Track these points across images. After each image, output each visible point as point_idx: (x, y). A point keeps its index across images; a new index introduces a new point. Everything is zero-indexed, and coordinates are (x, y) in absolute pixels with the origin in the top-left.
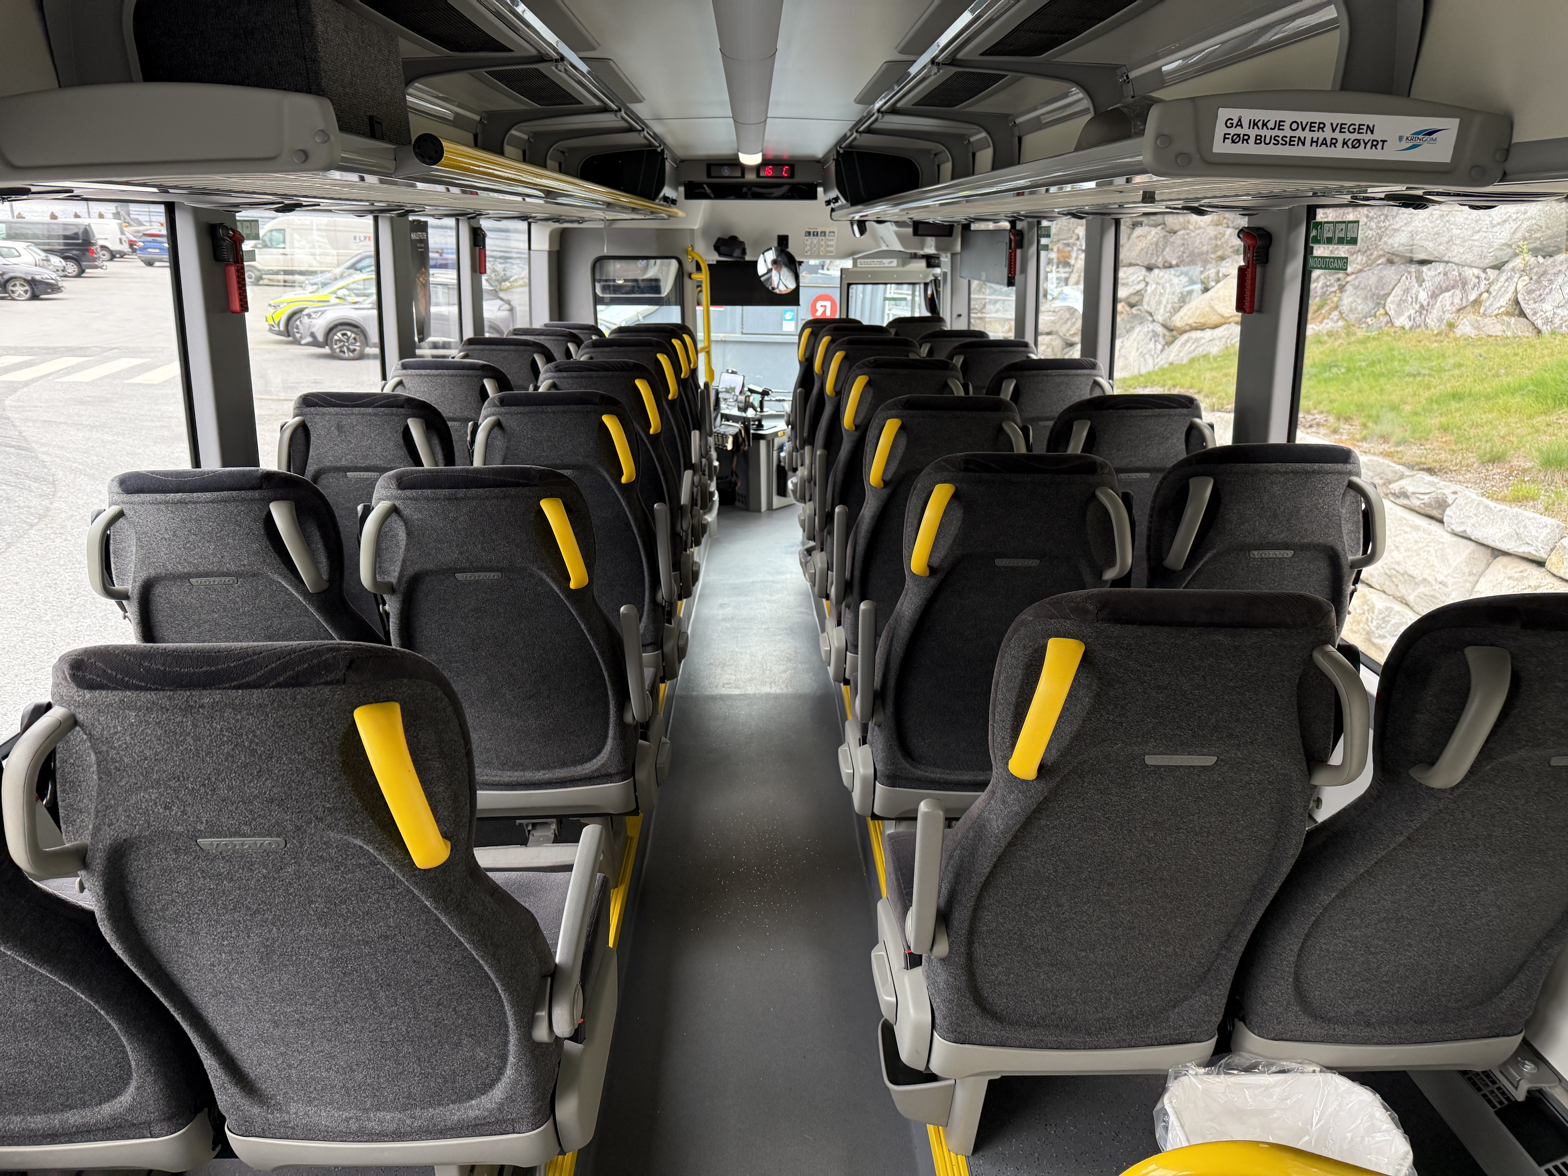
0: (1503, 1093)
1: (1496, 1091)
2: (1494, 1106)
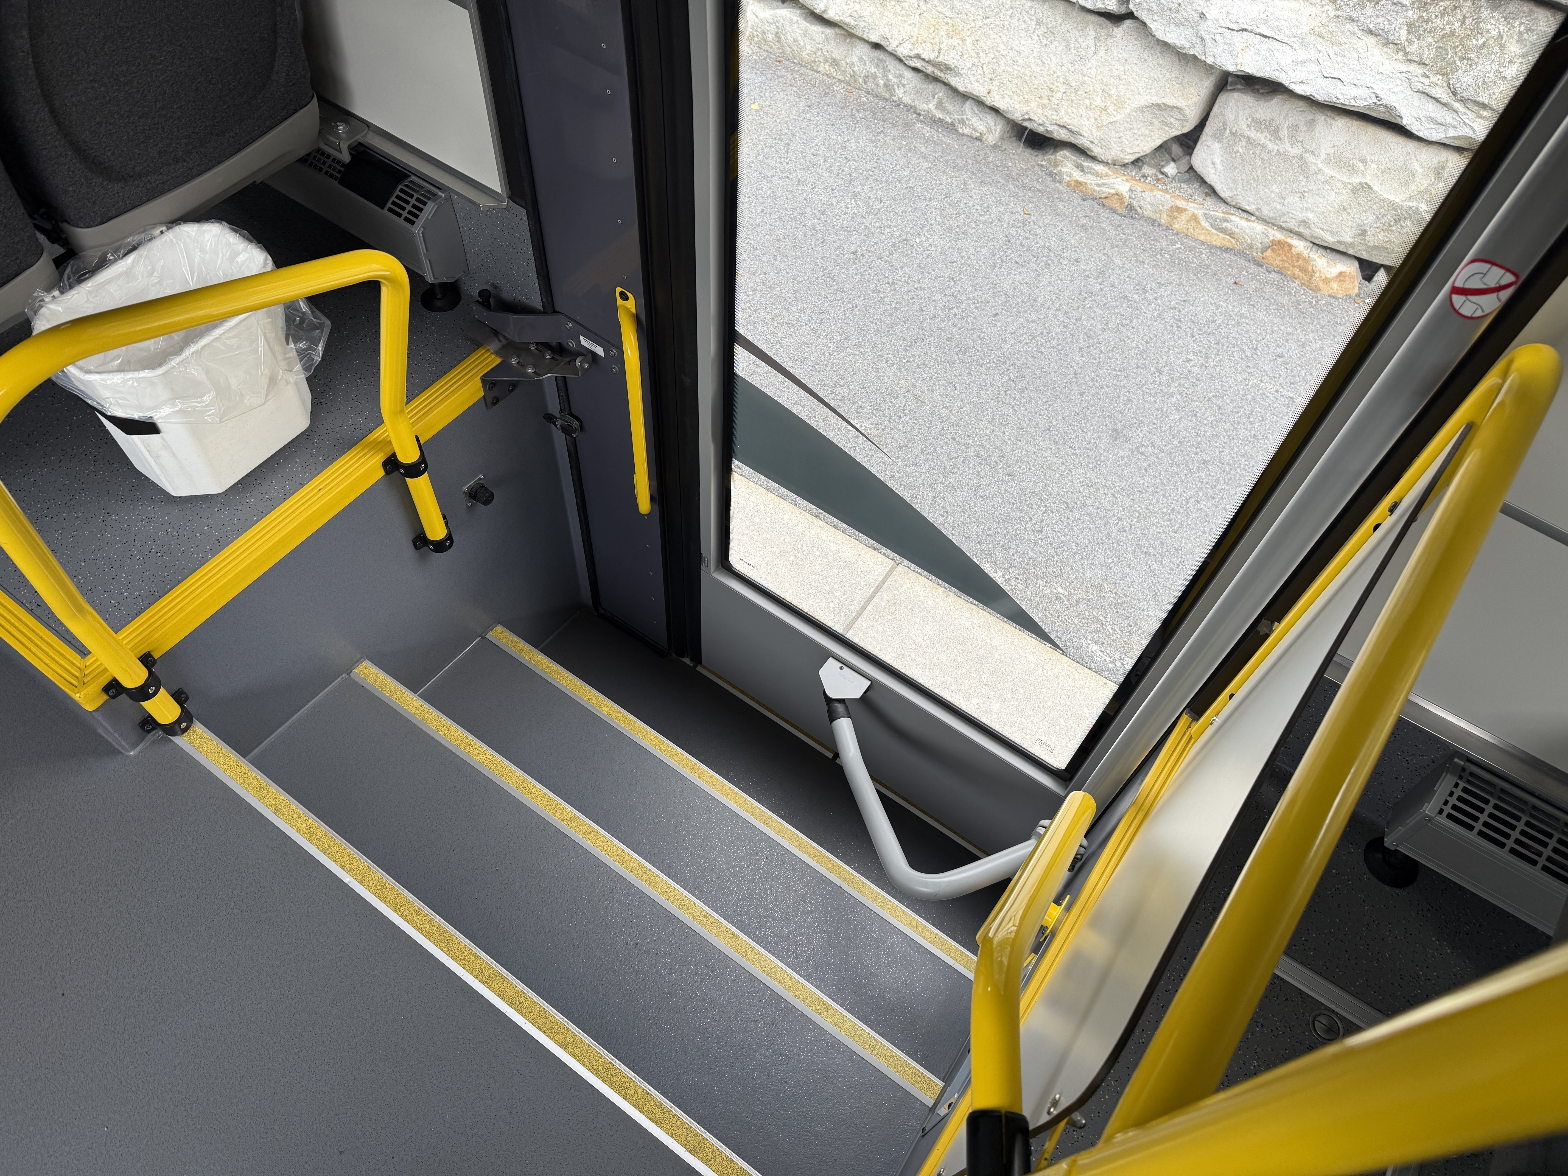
0: (337, 163)
2: (336, 178)
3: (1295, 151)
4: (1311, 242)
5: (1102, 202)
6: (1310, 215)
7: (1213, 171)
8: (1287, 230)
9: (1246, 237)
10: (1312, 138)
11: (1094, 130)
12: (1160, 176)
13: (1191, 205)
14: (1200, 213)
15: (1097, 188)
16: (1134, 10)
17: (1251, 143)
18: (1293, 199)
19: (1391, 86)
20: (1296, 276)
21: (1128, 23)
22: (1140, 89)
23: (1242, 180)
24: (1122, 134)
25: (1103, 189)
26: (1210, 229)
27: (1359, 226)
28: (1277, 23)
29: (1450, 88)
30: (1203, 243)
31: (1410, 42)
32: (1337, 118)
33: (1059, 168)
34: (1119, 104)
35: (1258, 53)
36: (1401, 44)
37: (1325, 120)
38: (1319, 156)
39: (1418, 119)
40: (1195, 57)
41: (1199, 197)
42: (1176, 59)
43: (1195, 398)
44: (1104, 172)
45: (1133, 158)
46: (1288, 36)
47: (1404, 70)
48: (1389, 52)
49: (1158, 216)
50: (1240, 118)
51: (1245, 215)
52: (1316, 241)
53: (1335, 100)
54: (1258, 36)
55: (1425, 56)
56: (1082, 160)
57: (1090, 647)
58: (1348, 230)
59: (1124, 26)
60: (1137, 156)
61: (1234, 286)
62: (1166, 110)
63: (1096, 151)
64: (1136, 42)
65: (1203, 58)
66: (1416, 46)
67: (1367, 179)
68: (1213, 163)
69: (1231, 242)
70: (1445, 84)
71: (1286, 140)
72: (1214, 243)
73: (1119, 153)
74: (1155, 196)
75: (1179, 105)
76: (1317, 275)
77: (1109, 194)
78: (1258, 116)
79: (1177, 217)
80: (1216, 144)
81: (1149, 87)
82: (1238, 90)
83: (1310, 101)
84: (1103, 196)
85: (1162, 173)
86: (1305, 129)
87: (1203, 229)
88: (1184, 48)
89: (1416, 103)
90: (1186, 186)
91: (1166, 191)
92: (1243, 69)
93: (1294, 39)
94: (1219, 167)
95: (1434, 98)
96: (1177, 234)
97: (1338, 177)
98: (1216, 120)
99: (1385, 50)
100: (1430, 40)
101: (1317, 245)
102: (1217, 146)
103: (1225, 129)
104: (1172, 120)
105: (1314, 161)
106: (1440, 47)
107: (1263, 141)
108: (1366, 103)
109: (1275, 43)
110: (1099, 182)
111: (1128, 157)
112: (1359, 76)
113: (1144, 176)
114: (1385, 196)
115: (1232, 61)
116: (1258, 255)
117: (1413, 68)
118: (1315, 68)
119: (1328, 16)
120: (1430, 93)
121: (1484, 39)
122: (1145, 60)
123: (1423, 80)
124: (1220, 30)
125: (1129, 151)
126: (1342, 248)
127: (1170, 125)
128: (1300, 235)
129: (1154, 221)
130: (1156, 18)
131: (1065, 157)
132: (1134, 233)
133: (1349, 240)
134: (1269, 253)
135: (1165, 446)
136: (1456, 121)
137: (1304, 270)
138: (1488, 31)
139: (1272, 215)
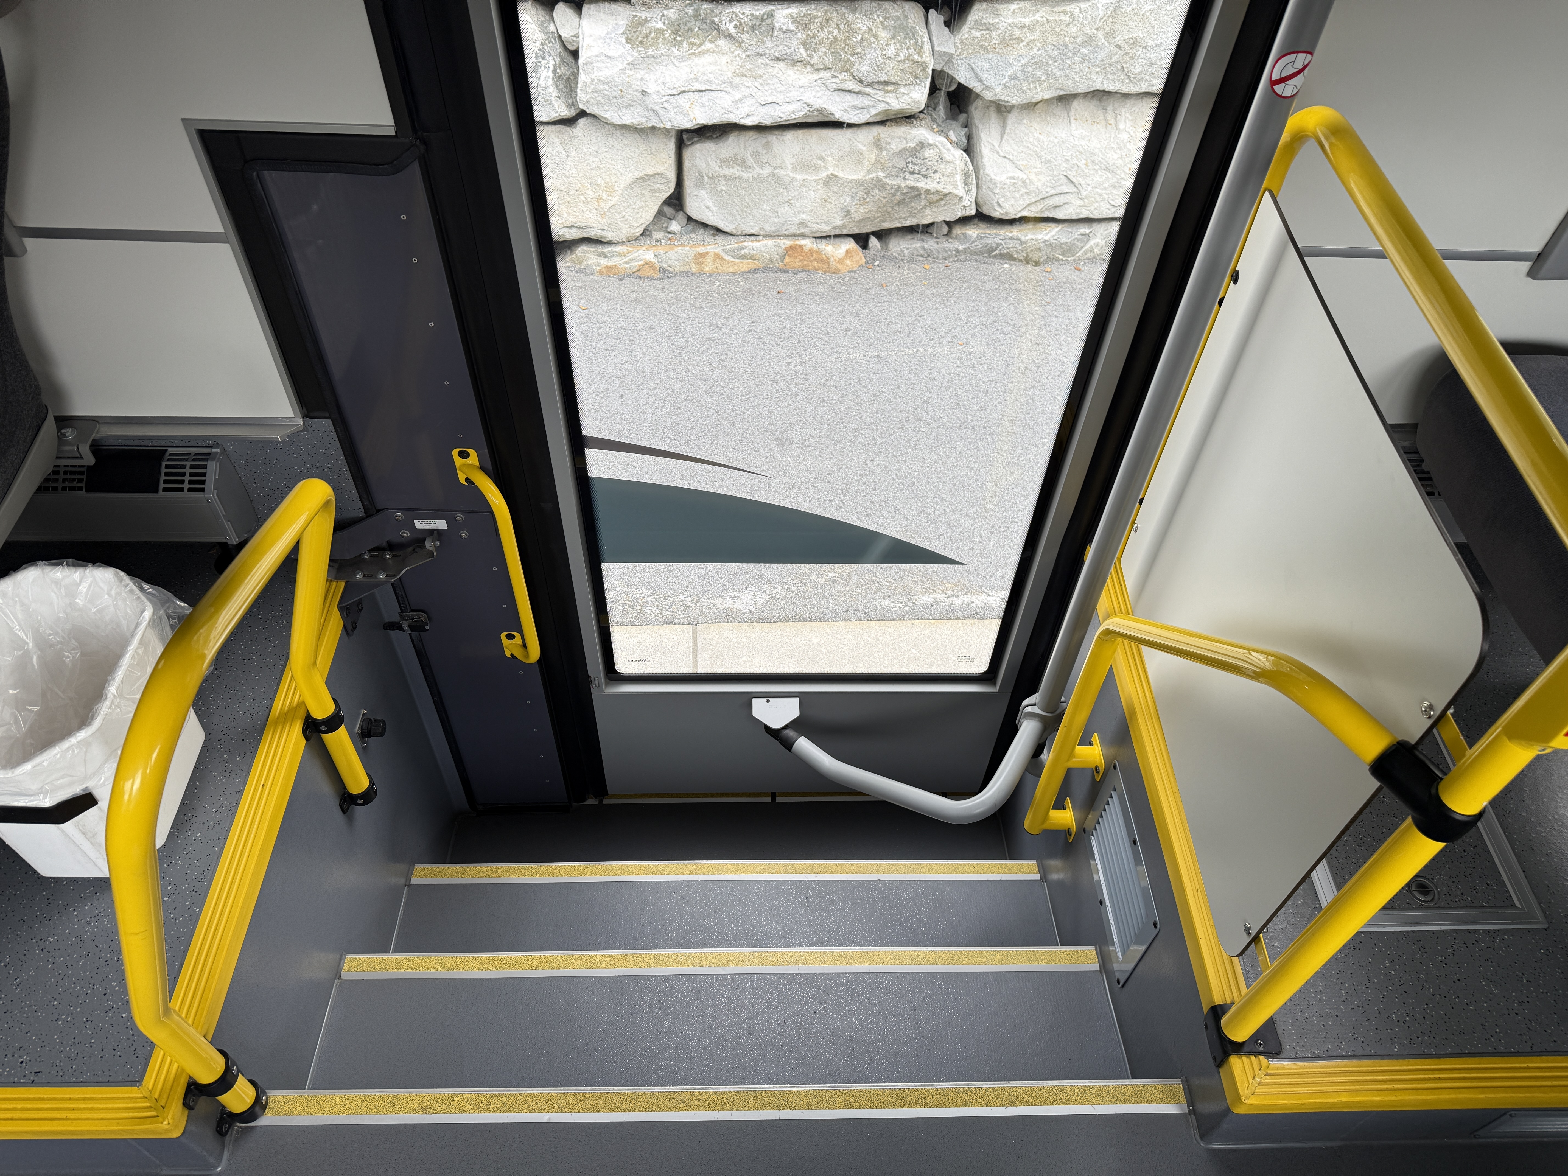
0: (73, 473)
1: (66, 477)
2: (80, 489)
3: (767, 171)
4: (813, 237)
5: (638, 275)
6: (804, 216)
7: (711, 214)
8: (791, 236)
9: (764, 254)
10: (775, 156)
11: (600, 219)
12: (670, 236)
13: (709, 247)
14: (719, 250)
15: (627, 266)
16: (585, 108)
17: (729, 179)
18: (784, 210)
19: (814, 93)
20: (817, 268)
21: (582, 122)
22: (621, 170)
23: (737, 211)
24: (624, 213)
25: (633, 264)
26: (732, 259)
27: (842, 209)
28: (705, 78)
29: (856, 79)
30: (734, 274)
31: (811, 56)
32: (785, 133)
33: (585, 263)
34: (610, 189)
35: (703, 106)
36: (805, 60)
37: (777, 138)
38: (786, 168)
39: (845, 111)
40: (653, 128)
41: (709, 239)
42: (637, 136)
43: (815, 389)
44: (625, 251)
45: (641, 230)
46: (718, 84)
47: (817, 78)
48: (799, 69)
49: (688, 267)
50: (711, 163)
51: (752, 238)
52: (817, 235)
53: (779, 120)
54: (696, 93)
55: (827, 62)
56: (600, 248)
57: (883, 603)
58: (836, 215)
59: (580, 125)
60: (644, 226)
61: (779, 295)
62: (649, 179)
63: (609, 235)
64: (597, 135)
65: (662, 126)
66: (816, 58)
67: (831, 171)
68: (708, 208)
69: (755, 264)
70: (851, 78)
71: (755, 166)
72: (742, 270)
73: (629, 230)
74: (677, 252)
75: (659, 171)
76: (832, 259)
77: (640, 266)
78: (723, 156)
79: (704, 262)
80: (702, 191)
81: (627, 166)
82: (697, 142)
83: (759, 128)
84: (635, 270)
85: (670, 233)
86: (765, 151)
87: (728, 263)
88: (642, 124)
89: (838, 99)
90: (694, 235)
91: (682, 245)
92: (698, 122)
93: (725, 85)
94: (714, 208)
95: (849, 91)
96: (711, 275)
97: (809, 178)
98: (691, 172)
99: (796, 68)
100: (824, 49)
101: (818, 237)
102: (703, 192)
103: (702, 177)
104: (658, 186)
105: (785, 173)
106: (833, 52)
107: (737, 174)
108: (803, 113)
109: (712, 93)
110: (626, 260)
111: (637, 230)
112: (788, 95)
113: (657, 241)
114: (850, 178)
115: (686, 119)
116: (780, 265)
117: (822, 74)
118: (751, 101)
119: (741, 59)
120: (843, 88)
121: (860, 36)
122: (613, 146)
123: (834, 80)
124: (665, 99)
125: (636, 225)
126: (838, 232)
127: (659, 190)
128: (803, 236)
129: (687, 272)
130: (607, 108)
131: (584, 252)
132: (678, 288)
133: (840, 223)
134: (787, 259)
135: (820, 432)
136: (872, 101)
137: (821, 261)
138: (860, 29)
139: (774, 229)
